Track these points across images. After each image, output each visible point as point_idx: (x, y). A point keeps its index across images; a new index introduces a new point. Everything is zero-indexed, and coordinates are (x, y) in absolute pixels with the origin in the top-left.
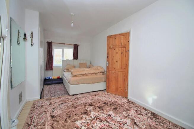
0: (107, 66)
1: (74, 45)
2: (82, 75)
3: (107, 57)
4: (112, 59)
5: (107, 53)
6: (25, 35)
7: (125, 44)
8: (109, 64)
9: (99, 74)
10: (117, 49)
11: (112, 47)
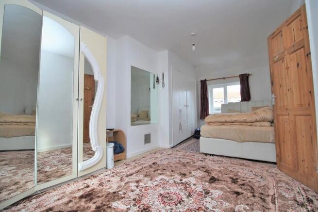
0: (274, 104)
1: (240, 75)
2: (221, 124)
3: (272, 83)
4: (281, 86)
5: (271, 75)
6: (158, 78)
7: (302, 38)
8: (276, 98)
9: (258, 124)
10: (287, 58)
11: (277, 57)
